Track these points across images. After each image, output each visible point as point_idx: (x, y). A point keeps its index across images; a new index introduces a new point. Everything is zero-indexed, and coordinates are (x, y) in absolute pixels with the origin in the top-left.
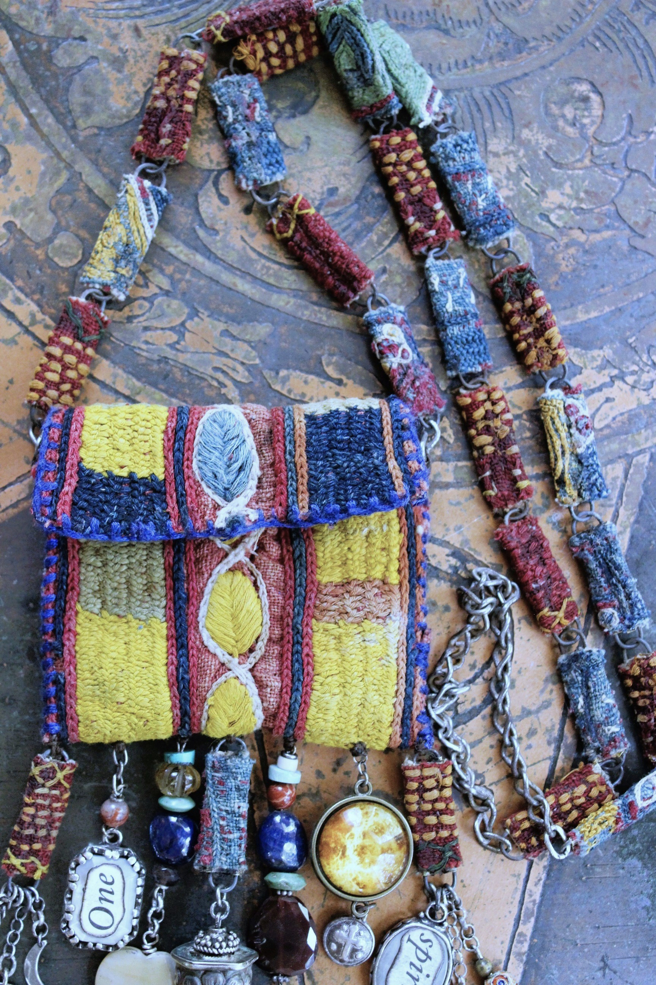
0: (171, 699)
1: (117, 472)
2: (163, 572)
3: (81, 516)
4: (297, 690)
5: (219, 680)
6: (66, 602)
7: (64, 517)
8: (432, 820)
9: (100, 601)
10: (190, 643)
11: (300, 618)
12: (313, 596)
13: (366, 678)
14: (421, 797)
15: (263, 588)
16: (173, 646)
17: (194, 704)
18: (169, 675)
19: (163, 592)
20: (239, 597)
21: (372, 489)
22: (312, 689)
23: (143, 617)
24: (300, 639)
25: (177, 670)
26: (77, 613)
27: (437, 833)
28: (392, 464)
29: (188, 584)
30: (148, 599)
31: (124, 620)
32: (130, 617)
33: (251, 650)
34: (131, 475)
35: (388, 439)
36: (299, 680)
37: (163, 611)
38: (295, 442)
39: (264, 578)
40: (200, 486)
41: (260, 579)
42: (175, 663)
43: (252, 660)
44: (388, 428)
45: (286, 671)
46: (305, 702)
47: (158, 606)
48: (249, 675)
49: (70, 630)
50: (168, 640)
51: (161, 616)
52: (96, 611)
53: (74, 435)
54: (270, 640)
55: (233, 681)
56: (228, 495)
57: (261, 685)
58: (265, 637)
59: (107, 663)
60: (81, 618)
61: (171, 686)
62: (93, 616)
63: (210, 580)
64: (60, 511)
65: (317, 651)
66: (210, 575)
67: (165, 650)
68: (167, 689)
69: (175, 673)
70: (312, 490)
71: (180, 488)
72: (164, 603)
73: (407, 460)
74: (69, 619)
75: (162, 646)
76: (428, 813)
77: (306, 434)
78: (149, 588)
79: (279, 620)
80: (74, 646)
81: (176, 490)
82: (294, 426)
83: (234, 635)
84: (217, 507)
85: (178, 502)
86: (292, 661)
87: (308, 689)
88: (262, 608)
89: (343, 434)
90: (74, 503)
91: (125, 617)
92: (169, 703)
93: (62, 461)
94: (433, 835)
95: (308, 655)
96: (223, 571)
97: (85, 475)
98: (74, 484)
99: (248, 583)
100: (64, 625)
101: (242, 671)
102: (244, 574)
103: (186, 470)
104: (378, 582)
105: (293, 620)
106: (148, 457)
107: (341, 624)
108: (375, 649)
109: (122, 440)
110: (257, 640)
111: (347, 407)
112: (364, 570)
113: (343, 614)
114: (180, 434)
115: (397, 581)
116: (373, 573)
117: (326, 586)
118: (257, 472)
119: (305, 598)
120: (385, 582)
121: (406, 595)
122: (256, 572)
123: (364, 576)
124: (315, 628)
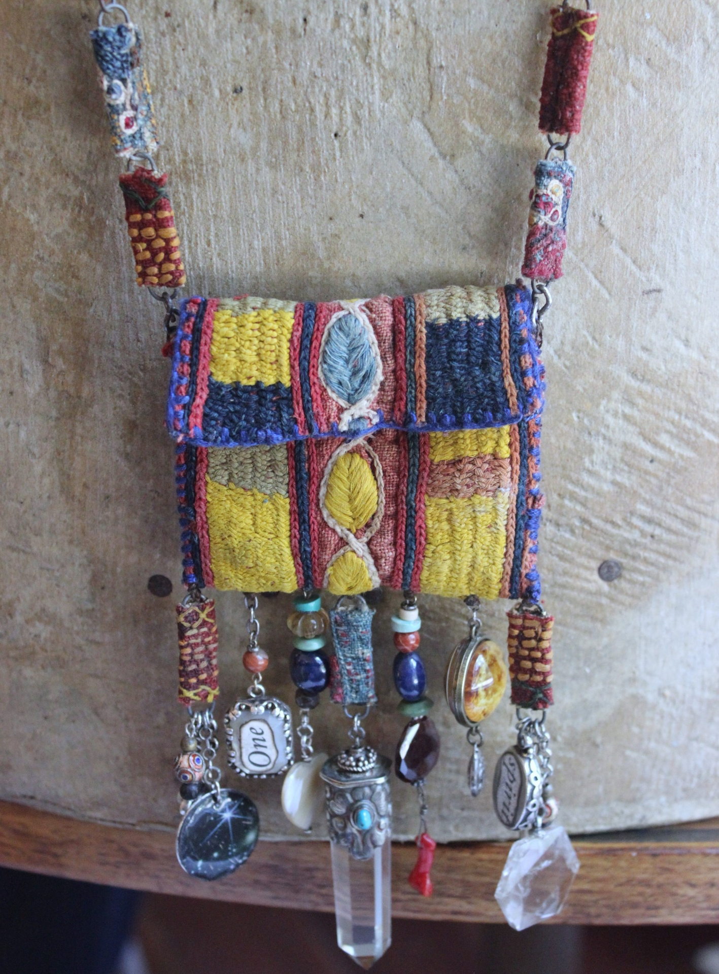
0: (295, 566)
1: (244, 382)
2: (285, 452)
3: (212, 426)
4: (410, 557)
5: (338, 554)
6: (196, 473)
7: (196, 431)
8: (528, 664)
9: (227, 473)
10: (312, 519)
11: (413, 495)
12: (425, 474)
13: (475, 545)
14: (520, 644)
15: (379, 469)
16: (295, 520)
17: (315, 571)
18: (292, 548)
19: (286, 469)
20: (356, 480)
21: (488, 404)
22: (424, 556)
23: (268, 492)
24: (413, 513)
25: (300, 543)
26: (206, 483)
27: (531, 676)
28: (509, 380)
29: (310, 465)
30: (272, 475)
31: (249, 493)
32: (255, 491)
33: (368, 525)
34: (258, 383)
35: (506, 353)
36: (412, 549)
37: (286, 487)
38: (415, 353)
39: (381, 460)
40: (325, 390)
41: (377, 460)
42: (298, 536)
43: (369, 534)
44: (506, 342)
45: (399, 541)
46: (417, 567)
47: (282, 483)
48: (366, 548)
49: (200, 499)
50: (290, 514)
51: (284, 492)
52: (224, 481)
53: (203, 349)
54: (385, 516)
55: (350, 554)
56: (352, 400)
57: (376, 559)
58: (381, 515)
59: (235, 532)
60: (210, 488)
61: (294, 556)
62: (221, 487)
63: (330, 462)
64: (192, 424)
65: (430, 523)
66: (330, 457)
67: (288, 523)
68: (291, 558)
69: (298, 545)
70: (431, 400)
71: (307, 396)
72: (287, 480)
73: (524, 374)
74: (200, 489)
75: (285, 520)
76: (525, 658)
77: (427, 346)
78: (272, 465)
79: (394, 498)
80: (205, 513)
81: (303, 397)
82: (415, 336)
83: (351, 514)
84: (341, 410)
85: (304, 408)
86: (405, 532)
87: (421, 556)
88: (378, 488)
89: (461, 347)
90: (205, 415)
91: (250, 490)
92: (294, 570)
93: (193, 375)
94: (527, 677)
95: (420, 527)
96: (342, 454)
97: (215, 388)
98: (205, 396)
99: (366, 468)
100: (195, 494)
101: (359, 545)
102: (361, 456)
103: (312, 377)
104: (488, 458)
105: (406, 497)
106: (275, 366)
107: (452, 499)
108: (484, 518)
109: (249, 352)
110: (373, 518)
111: (467, 316)
112: (475, 448)
113: (454, 491)
114: (306, 342)
115: (508, 455)
116: (484, 449)
117: (438, 465)
118: (380, 377)
119: (418, 477)
120: (495, 456)
121: (517, 467)
122: (373, 453)
123: (476, 453)
124: (428, 503)
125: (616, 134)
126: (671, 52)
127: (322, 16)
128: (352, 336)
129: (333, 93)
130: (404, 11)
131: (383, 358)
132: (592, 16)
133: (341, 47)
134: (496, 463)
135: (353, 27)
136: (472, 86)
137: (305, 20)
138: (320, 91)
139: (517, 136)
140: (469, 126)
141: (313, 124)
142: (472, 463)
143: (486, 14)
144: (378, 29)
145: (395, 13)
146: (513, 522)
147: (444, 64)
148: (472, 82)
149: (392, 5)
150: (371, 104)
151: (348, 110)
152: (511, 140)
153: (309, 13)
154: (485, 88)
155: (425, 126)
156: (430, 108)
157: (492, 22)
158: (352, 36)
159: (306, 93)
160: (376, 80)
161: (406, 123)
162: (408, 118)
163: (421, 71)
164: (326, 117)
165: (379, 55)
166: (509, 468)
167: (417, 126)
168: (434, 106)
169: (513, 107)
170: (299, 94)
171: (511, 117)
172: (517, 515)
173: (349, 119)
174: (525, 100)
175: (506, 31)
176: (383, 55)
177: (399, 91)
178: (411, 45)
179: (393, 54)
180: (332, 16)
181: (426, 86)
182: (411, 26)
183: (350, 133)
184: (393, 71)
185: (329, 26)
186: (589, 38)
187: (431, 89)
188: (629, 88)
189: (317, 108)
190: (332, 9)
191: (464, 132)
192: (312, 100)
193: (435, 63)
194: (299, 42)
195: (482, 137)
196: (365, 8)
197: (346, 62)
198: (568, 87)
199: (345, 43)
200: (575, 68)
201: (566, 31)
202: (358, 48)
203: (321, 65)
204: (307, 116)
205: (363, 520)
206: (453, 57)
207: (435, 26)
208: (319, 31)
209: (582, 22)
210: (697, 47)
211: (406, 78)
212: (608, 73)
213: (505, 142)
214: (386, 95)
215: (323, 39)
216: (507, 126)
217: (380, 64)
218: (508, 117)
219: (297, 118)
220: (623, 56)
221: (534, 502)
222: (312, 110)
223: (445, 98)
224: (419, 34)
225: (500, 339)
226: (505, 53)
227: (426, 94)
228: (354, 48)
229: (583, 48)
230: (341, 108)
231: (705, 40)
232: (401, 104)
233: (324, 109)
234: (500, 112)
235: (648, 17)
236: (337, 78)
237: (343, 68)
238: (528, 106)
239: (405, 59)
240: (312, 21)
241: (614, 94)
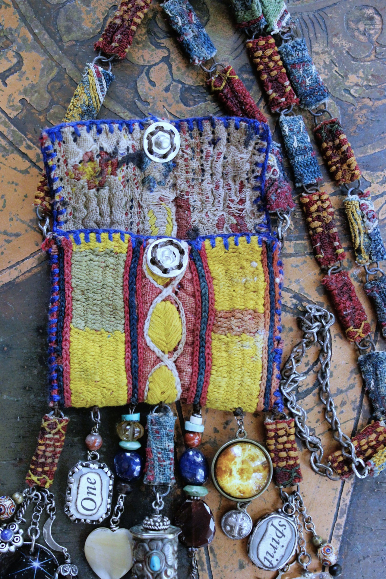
0: (127, 378)
2: (122, 303)
4: (202, 374)
5: (156, 367)
6: (64, 323)
8: (283, 454)
9: (84, 322)
10: (139, 345)
11: (204, 331)
12: (212, 318)
13: (243, 368)
14: (277, 441)
15: (183, 312)
16: (128, 347)
17: (140, 381)
18: (126, 365)
19: (122, 315)
20: (169, 318)
22: (211, 374)
23: (111, 331)
24: (204, 344)
25: (131, 361)
26: (70, 329)
27: (287, 462)
29: (138, 310)
30: (113, 319)
31: (99, 333)
32: (102, 331)
33: (175, 349)
36: (203, 368)
37: (123, 326)
39: (184, 306)
41: (181, 306)
42: (130, 357)
43: (176, 356)
45: (195, 363)
46: (206, 382)
47: (120, 324)
48: (174, 365)
49: (66, 340)
50: (125, 344)
51: (121, 330)
52: (82, 328)
54: (186, 343)
55: (164, 368)
57: (180, 371)
58: (183, 341)
59: (89, 358)
60: (72, 333)
61: (127, 371)
62: (80, 331)
63: (151, 307)
65: (214, 351)
66: (151, 304)
67: (124, 350)
68: (125, 373)
69: (130, 363)
72: (123, 321)
74: (66, 333)
75: (122, 347)
76: (281, 450)
78: (114, 313)
79: (191, 331)
80: (69, 349)
83: (165, 340)
86: (199, 357)
87: (208, 373)
88: (182, 324)
91: (99, 330)
92: (126, 381)
94: (284, 463)
95: (208, 354)
96: (159, 302)
99: (174, 307)
100: (63, 337)
101: (170, 363)
102: (171, 303)
104: (251, 311)
105: (200, 332)
107: (229, 335)
108: (249, 351)
110: (179, 343)
112: (243, 304)
113: (230, 329)
115: (263, 311)
116: (248, 306)
117: (220, 312)
119: (207, 319)
120: (255, 311)
121: (268, 320)
122: (178, 300)
123: (243, 307)
124: (213, 337)
134: (256, 316)
142: (241, 313)
146: (266, 356)
166: (263, 320)
172: (268, 352)
205: (172, 345)
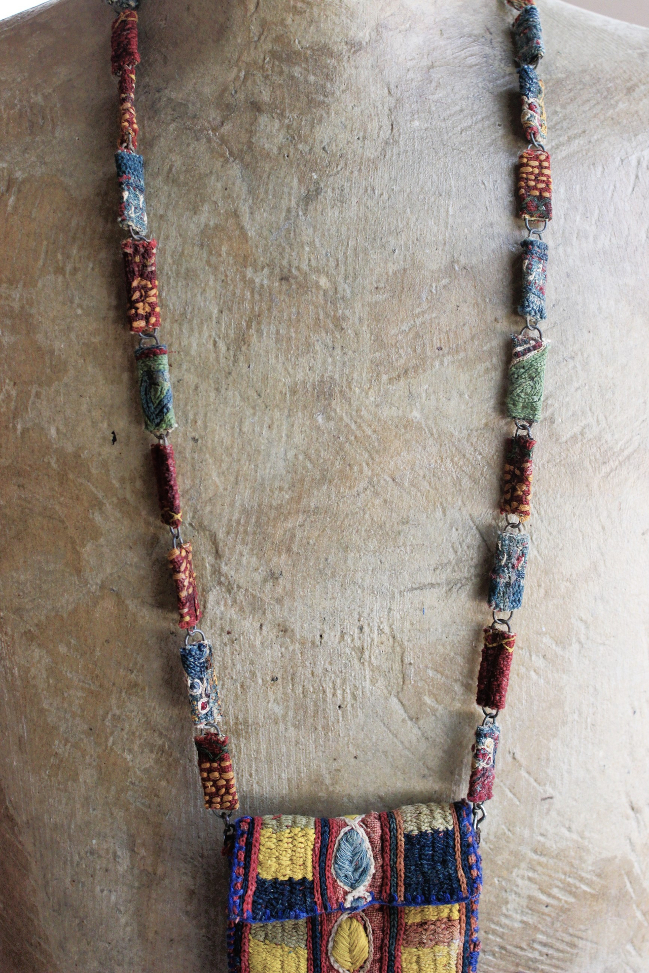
1: (281, 878)
3: (259, 909)
6: (242, 933)
7: (248, 913)
9: (264, 933)
10: (323, 963)
11: (393, 946)
12: (402, 932)
15: (370, 929)
16: (311, 965)
20: (354, 938)
21: (447, 888)
23: (292, 946)
24: (393, 959)
26: (249, 940)
28: (461, 872)
29: (322, 927)
30: (295, 934)
31: (279, 947)
32: (284, 945)
33: (361, 967)
34: (290, 879)
35: (458, 854)
37: (305, 942)
38: (397, 855)
39: (371, 922)
40: (336, 881)
41: (368, 923)
44: (458, 846)
47: (302, 939)
49: (245, 951)
50: (308, 961)
51: (303, 946)
52: (262, 939)
53: (253, 857)
54: (374, 960)
56: (353, 887)
58: (371, 960)
60: (252, 944)
62: (260, 943)
63: (336, 925)
64: (245, 909)
65: (404, 965)
66: (336, 921)
67: (306, 966)
70: (407, 886)
71: (323, 886)
72: (306, 938)
73: (471, 868)
74: (244, 944)
75: (304, 965)
77: (405, 850)
78: (296, 927)
79: (380, 948)
80: (248, 960)
81: (321, 887)
82: (397, 843)
83: (350, 960)
84: (346, 893)
85: (321, 894)
88: (369, 942)
89: (428, 850)
90: (254, 902)
91: (280, 945)
93: (246, 875)
95: (398, 967)
96: (345, 919)
97: (261, 883)
98: (254, 889)
99: (361, 929)
100: (241, 948)
102: (357, 920)
103: (327, 873)
104: (445, 920)
105: (388, 948)
106: (302, 867)
107: (420, 949)
108: (441, 960)
109: (285, 859)
110: (365, 962)
111: (432, 829)
112: (436, 914)
113: (421, 943)
114: (324, 851)
115: (458, 918)
116: (442, 915)
117: (410, 926)
118: (372, 870)
119: (397, 934)
120: (449, 919)
121: (464, 925)
122: (365, 918)
123: (436, 917)
124: (403, 951)
125: (524, 702)
126: (559, 650)
127: (332, 634)
128: (354, 846)
129: (338, 681)
130: (387, 630)
131: (375, 858)
132: (513, 637)
133: (345, 653)
134: (450, 924)
135: (353, 640)
136: (431, 675)
137: (321, 636)
138: (330, 680)
139: (460, 705)
140: (428, 700)
141: (325, 701)
142: (434, 924)
143: (440, 630)
144: (369, 641)
145: (381, 631)
146: (461, 962)
147: (412, 662)
148: (430, 673)
149: (379, 627)
150: (363, 688)
151: (348, 691)
152: (456, 708)
153: (324, 631)
154: (439, 676)
155: (399, 700)
156: (402, 689)
157: (444, 635)
158: (352, 646)
159: (320, 681)
160: (367, 673)
161: (386, 699)
162: (388, 695)
163: (397, 666)
164: (333, 695)
165: (370, 657)
166: (459, 926)
167: (394, 701)
168: (405, 688)
169: (457, 688)
170: (315, 681)
171: (456, 693)
172: (463, 957)
173: (349, 697)
174: (465, 682)
175: (453, 641)
176: (372, 657)
177: (382, 679)
178: (391, 651)
179: (379, 657)
180: (339, 633)
181: (400, 676)
182: (391, 640)
183: (349, 705)
184: (378, 668)
185: (337, 640)
186: (510, 650)
187: (404, 678)
188: (532, 673)
189: (328, 690)
190: (339, 630)
191: (425, 704)
192: (324, 685)
193: (406, 661)
194: (317, 650)
195: (437, 706)
196: (361, 628)
197: (347, 662)
198: (497, 680)
199: (348, 650)
200: (502, 668)
201: (495, 645)
202: (356, 653)
203: (331, 664)
204: (321, 696)
205: (358, 964)
206: (418, 657)
207: (406, 638)
208: (330, 643)
209: (506, 641)
210: (575, 646)
211: (387, 670)
212: (519, 665)
213: (452, 709)
214: (373, 682)
215: (333, 648)
216: (453, 699)
217: (370, 662)
218: (454, 693)
219: (314, 696)
220: (528, 653)
221: (474, 947)
222: (324, 692)
223: (413, 682)
224: (396, 644)
225: (454, 845)
226: (452, 654)
227: (401, 681)
228: (353, 653)
229: (507, 657)
230: (344, 691)
231: (580, 642)
232: (383, 687)
233: (332, 691)
234: (448, 690)
235: (544, 629)
236: (341, 672)
237: (345, 665)
238: (467, 687)
239: (387, 659)
240: (325, 636)
241: (522, 678)
